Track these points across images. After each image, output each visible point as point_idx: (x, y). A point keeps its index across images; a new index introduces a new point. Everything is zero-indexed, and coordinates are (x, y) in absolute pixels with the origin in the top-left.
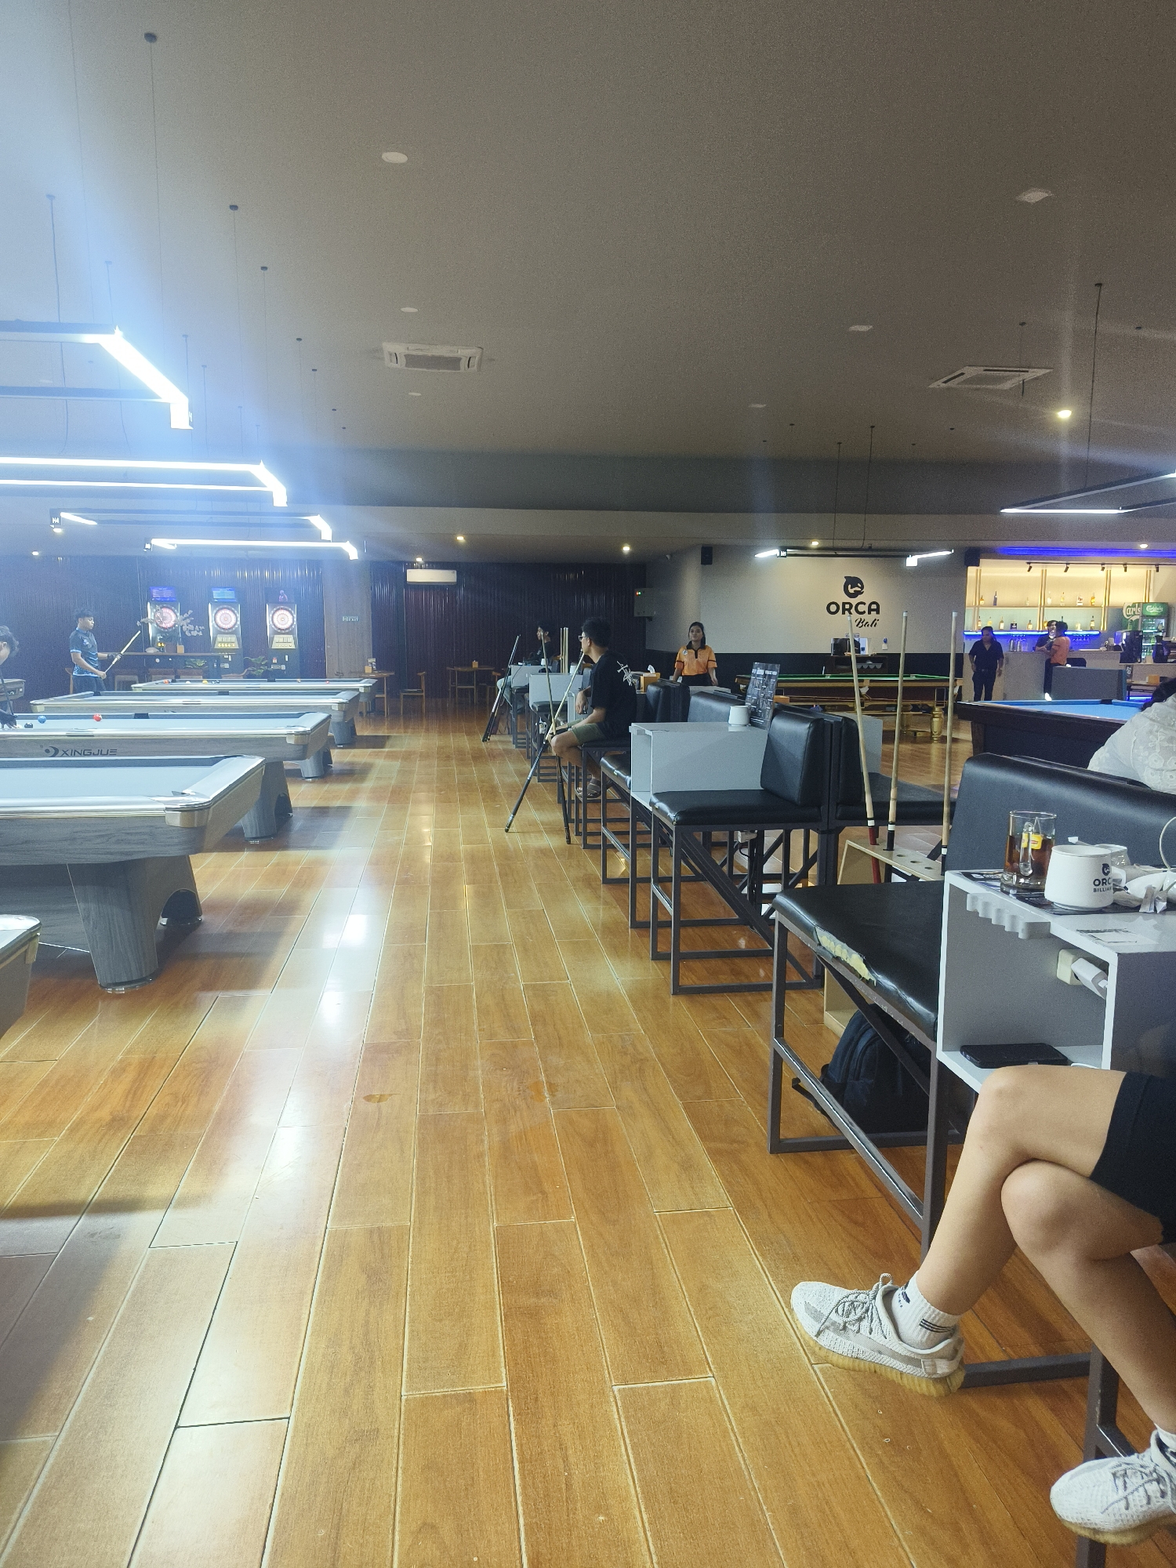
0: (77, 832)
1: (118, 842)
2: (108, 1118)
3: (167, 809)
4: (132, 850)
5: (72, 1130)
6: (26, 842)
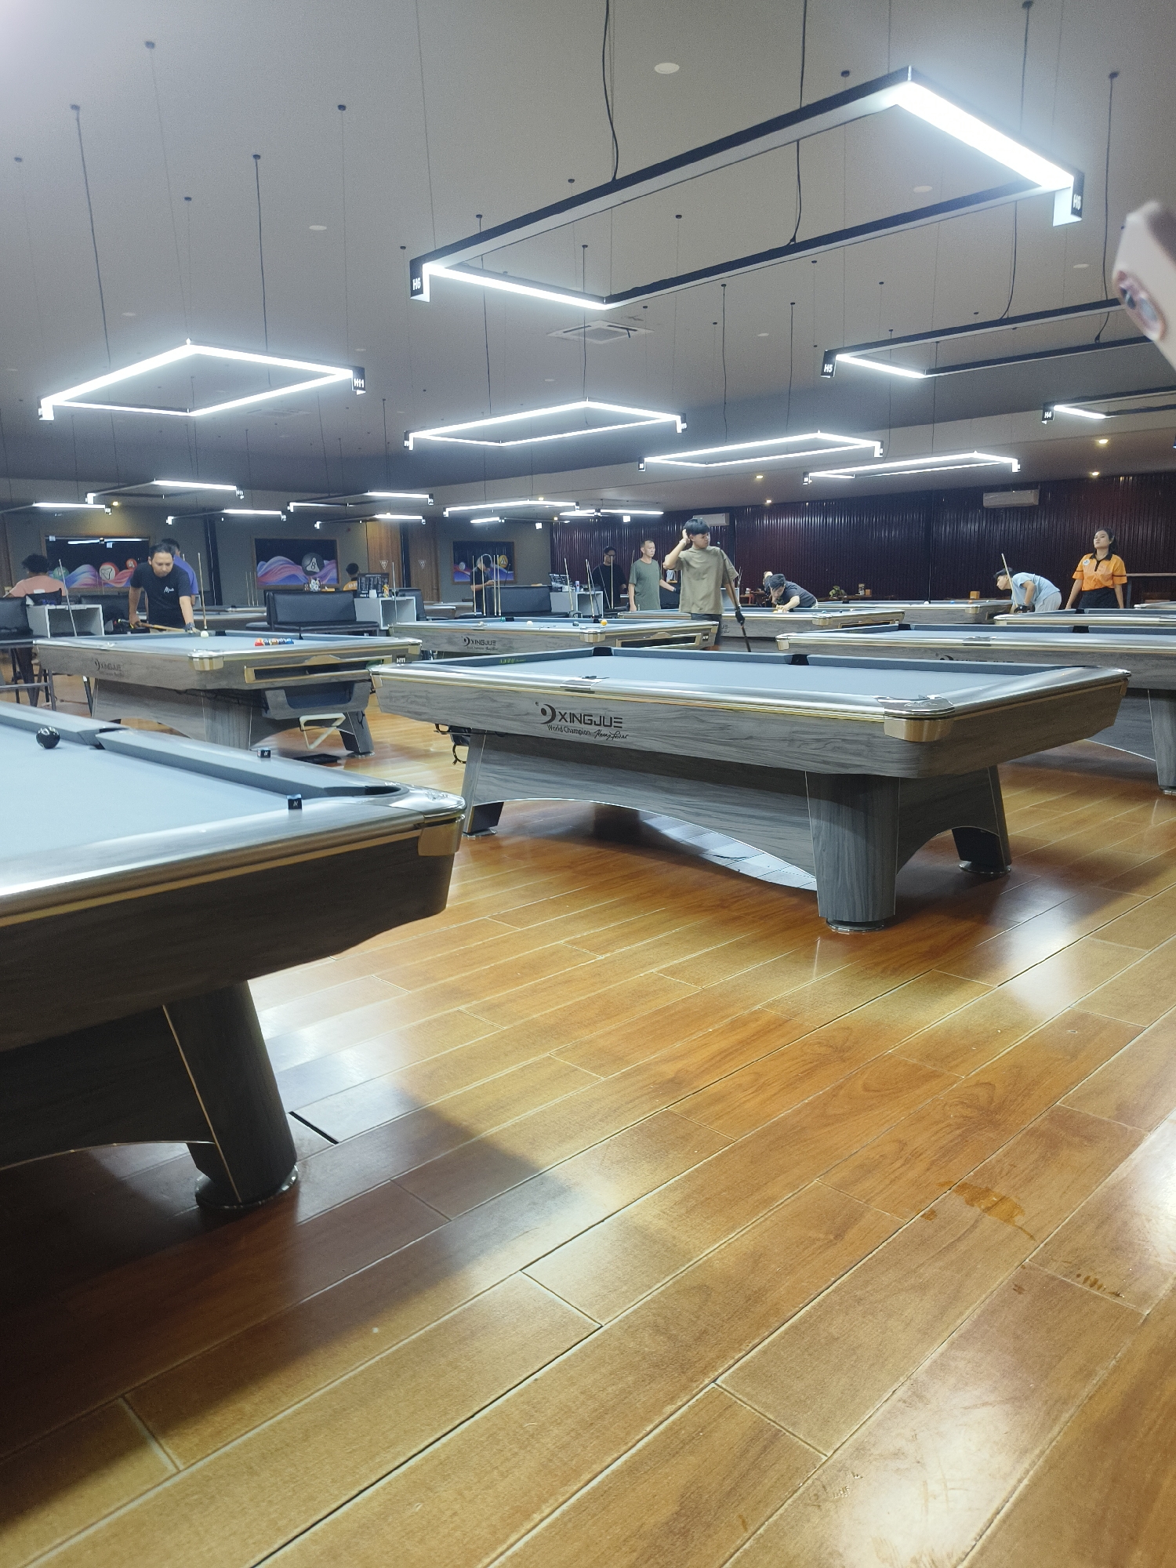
0: (797, 732)
1: (834, 750)
2: (671, 1075)
3: (887, 714)
4: (848, 762)
5: (626, 1076)
6: (751, 738)
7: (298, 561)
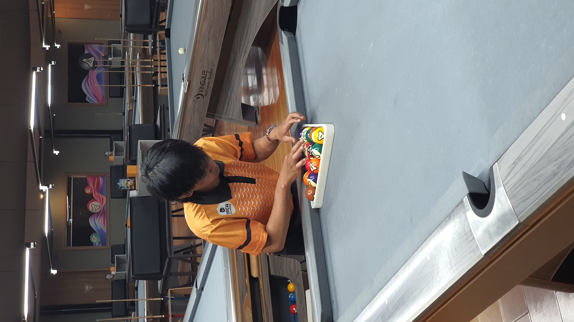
7: (86, 73)
